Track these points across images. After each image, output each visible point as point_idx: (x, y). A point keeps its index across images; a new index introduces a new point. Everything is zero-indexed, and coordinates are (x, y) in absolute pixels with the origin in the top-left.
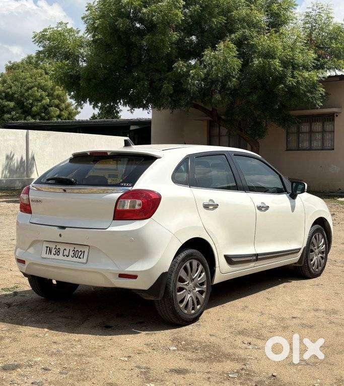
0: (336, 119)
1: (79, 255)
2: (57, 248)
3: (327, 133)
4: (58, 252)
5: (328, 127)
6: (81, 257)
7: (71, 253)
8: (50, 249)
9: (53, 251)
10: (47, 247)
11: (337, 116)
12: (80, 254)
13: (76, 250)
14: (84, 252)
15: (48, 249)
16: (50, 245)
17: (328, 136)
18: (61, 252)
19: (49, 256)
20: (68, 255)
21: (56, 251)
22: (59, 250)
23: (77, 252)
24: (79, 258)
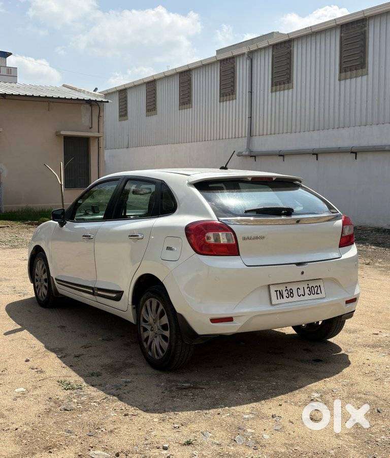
1: (316, 292)
2: (288, 289)
4: (291, 294)
6: (319, 292)
7: (307, 291)
8: (280, 293)
9: (285, 294)
10: (276, 291)
12: (316, 289)
13: (310, 286)
14: (320, 286)
15: (278, 292)
16: (279, 288)
18: (295, 292)
19: (282, 301)
20: (303, 294)
21: (288, 293)
22: (291, 291)
23: (313, 288)
24: (317, 294)
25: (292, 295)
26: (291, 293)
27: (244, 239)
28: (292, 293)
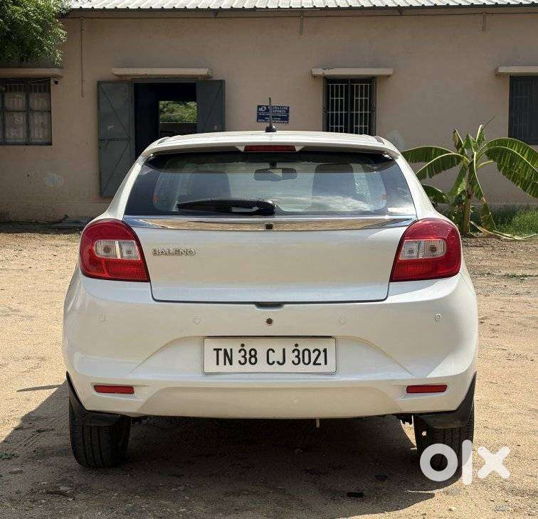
0: (53, 88)
1: (313, 360)
2: (247, 349)
3: (36, 115)
5: (37, 102)
6: (321, 361)
7: (291, 357)
8: (226, 354)
9: (237, 357)
10: (217, 350)
11: (56, 83)
12: (314, 356)
13: (301, 349)
14: (325, 351)
15: (221, 353)
17: (37, 119)
18: (261, 356)
19: (228, 368)
20: (281, 361)
21: (244, 357)
22: (253, 353)
23: (306, 353)
24: (315, 364)
25: (253, 360)
26: (251, 356)
27: (155, 253)
28: (255, 356)
